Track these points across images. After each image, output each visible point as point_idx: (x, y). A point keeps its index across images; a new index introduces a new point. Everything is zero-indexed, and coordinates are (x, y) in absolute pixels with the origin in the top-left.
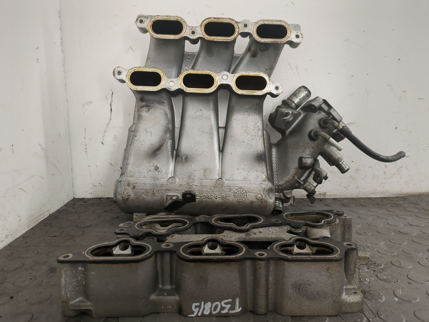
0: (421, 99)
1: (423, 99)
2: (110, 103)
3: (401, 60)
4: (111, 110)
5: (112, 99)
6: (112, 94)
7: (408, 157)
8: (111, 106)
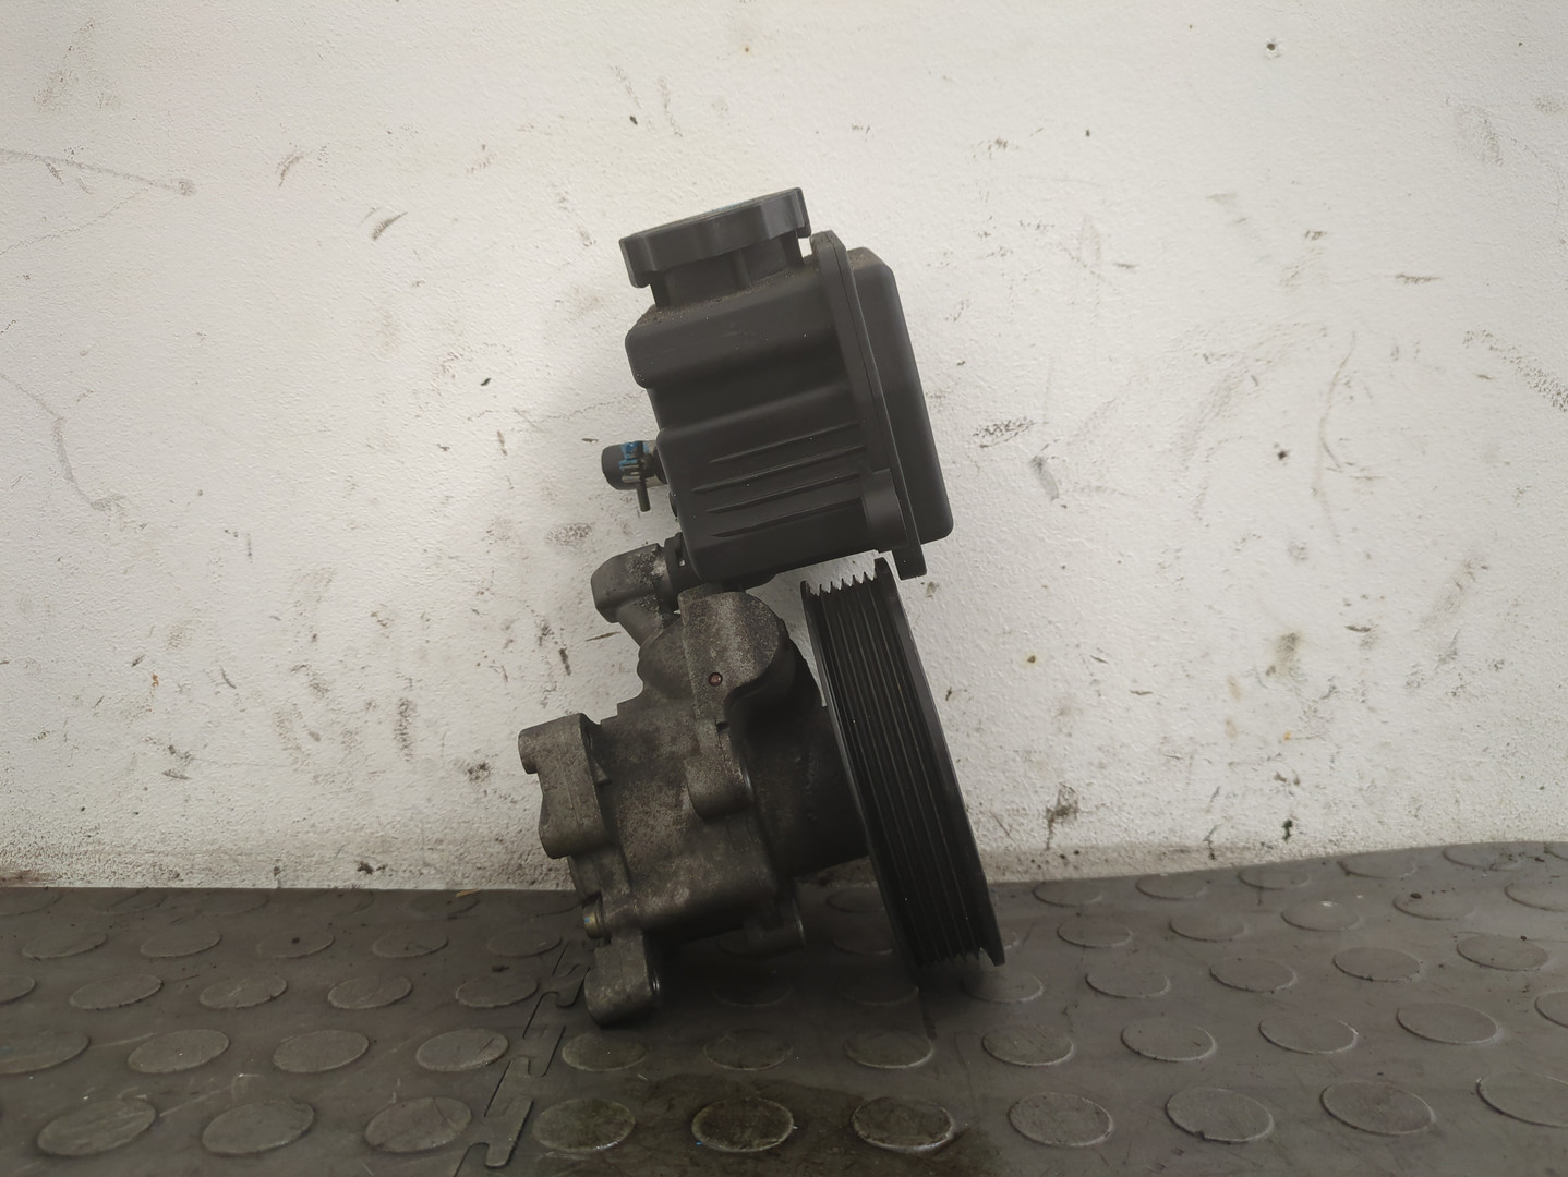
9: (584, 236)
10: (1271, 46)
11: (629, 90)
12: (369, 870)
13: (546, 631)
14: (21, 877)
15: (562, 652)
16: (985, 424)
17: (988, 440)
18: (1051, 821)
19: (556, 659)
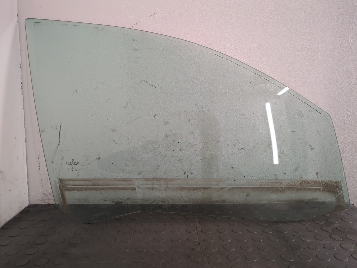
0: (293, 131)
1: (294, 131)
2: (59, 132)
3: (278, 103)
4: (60, 137)
5: (60, 129)
6: (61, 125)
7: (285, 173)
8: (60, 134)
9: (191, 125)
10: (276, 103)
11: (198, 107)
12: (163, 202)
13: (185, 173)
14: (120, 203)
15: (187, 175)
16: (240, 148)
17: (240, 150)
18: (246, 196)
19: (186, 176)
